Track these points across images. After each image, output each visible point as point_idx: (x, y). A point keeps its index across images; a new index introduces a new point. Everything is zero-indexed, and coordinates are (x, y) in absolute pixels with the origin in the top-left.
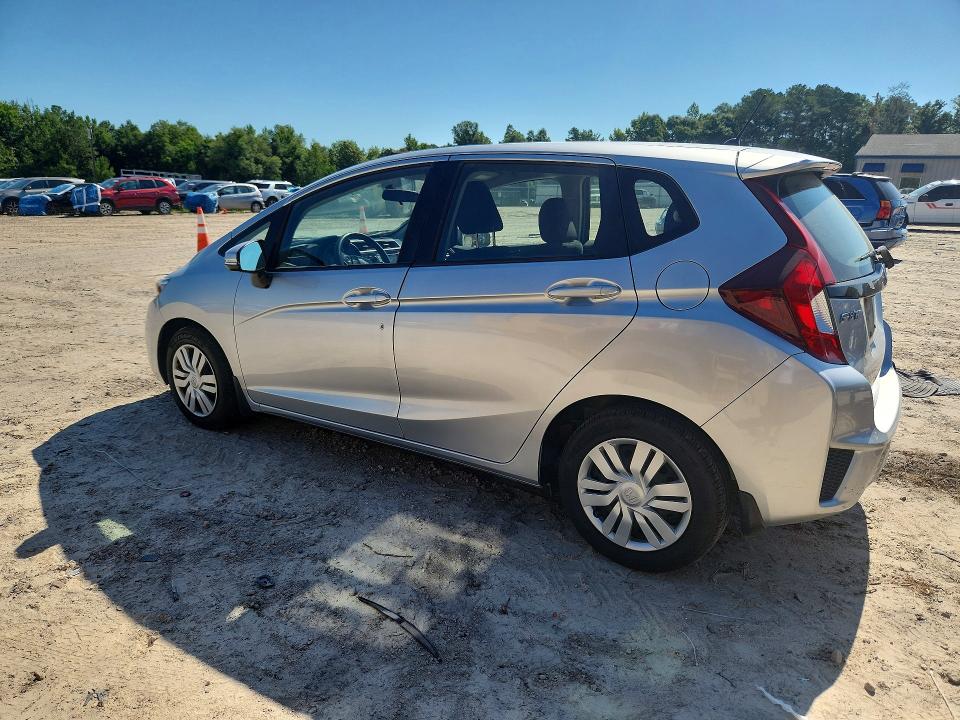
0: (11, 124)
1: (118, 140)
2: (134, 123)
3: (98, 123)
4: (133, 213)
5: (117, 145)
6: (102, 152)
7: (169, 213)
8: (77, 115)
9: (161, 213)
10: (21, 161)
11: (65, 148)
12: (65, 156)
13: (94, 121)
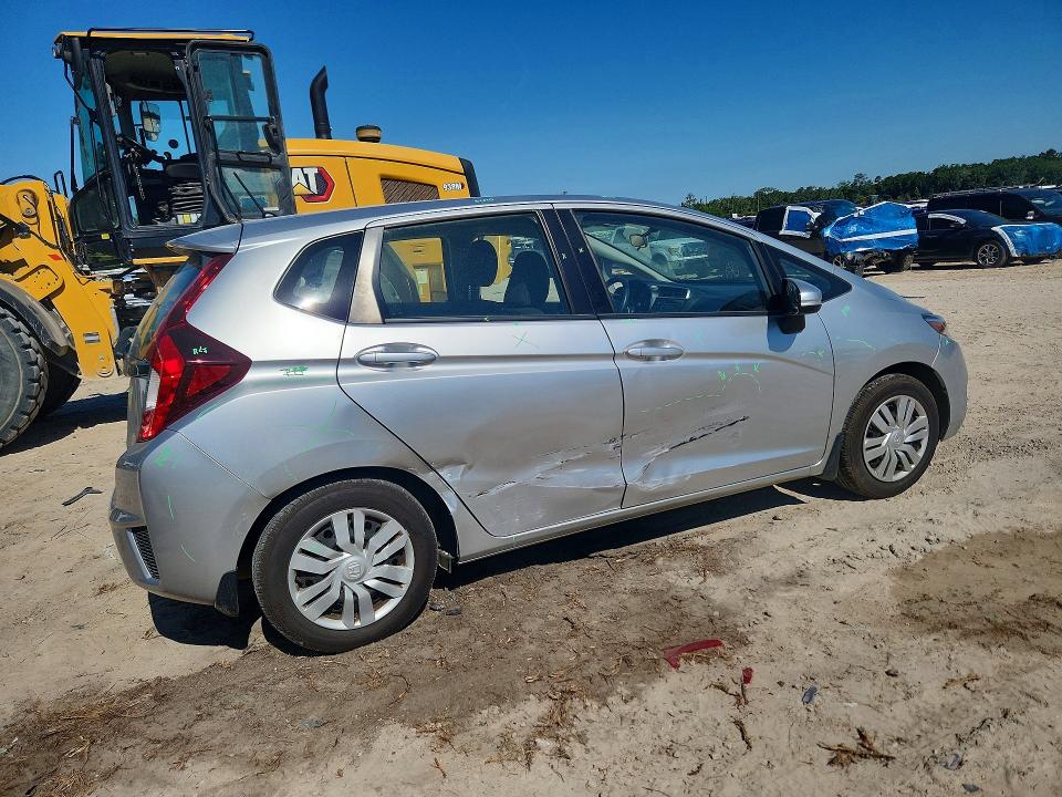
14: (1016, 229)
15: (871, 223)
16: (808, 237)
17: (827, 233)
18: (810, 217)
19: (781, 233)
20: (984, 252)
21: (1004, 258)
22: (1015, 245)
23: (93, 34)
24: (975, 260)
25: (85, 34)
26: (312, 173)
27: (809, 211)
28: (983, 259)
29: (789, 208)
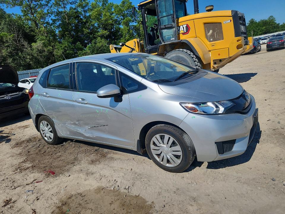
23: (141, 4)
25: (139, 5)
26: (185, 26)
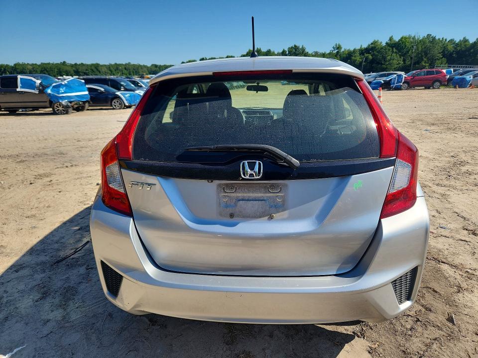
0: (405, 46)
1: (455, 48)
2: (467, 38)
3: (448, 40)
4: (421, 88)
5: (453, 51)
6: (444, 56)
7: (438, 88)
8: (437, 38)
9: (434, 88)
10: (405, 63)
11: (426, 54)
12: (425, 59)
13: (446, 40)
14: (127, 94)
15: (71, 87)
16: (38, 93)
17: (49, 91)
18: (35, 82)
19: (18, 90)
20: (115, 103)
21: (123, 106)
22: (126, 100)
24: (111, 106)
27: (34, 79)
28: (115, 106)
29: (19, 77)
